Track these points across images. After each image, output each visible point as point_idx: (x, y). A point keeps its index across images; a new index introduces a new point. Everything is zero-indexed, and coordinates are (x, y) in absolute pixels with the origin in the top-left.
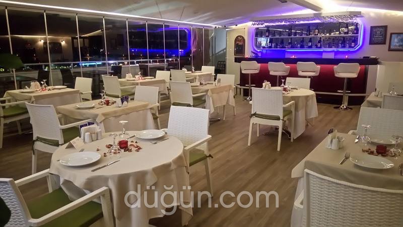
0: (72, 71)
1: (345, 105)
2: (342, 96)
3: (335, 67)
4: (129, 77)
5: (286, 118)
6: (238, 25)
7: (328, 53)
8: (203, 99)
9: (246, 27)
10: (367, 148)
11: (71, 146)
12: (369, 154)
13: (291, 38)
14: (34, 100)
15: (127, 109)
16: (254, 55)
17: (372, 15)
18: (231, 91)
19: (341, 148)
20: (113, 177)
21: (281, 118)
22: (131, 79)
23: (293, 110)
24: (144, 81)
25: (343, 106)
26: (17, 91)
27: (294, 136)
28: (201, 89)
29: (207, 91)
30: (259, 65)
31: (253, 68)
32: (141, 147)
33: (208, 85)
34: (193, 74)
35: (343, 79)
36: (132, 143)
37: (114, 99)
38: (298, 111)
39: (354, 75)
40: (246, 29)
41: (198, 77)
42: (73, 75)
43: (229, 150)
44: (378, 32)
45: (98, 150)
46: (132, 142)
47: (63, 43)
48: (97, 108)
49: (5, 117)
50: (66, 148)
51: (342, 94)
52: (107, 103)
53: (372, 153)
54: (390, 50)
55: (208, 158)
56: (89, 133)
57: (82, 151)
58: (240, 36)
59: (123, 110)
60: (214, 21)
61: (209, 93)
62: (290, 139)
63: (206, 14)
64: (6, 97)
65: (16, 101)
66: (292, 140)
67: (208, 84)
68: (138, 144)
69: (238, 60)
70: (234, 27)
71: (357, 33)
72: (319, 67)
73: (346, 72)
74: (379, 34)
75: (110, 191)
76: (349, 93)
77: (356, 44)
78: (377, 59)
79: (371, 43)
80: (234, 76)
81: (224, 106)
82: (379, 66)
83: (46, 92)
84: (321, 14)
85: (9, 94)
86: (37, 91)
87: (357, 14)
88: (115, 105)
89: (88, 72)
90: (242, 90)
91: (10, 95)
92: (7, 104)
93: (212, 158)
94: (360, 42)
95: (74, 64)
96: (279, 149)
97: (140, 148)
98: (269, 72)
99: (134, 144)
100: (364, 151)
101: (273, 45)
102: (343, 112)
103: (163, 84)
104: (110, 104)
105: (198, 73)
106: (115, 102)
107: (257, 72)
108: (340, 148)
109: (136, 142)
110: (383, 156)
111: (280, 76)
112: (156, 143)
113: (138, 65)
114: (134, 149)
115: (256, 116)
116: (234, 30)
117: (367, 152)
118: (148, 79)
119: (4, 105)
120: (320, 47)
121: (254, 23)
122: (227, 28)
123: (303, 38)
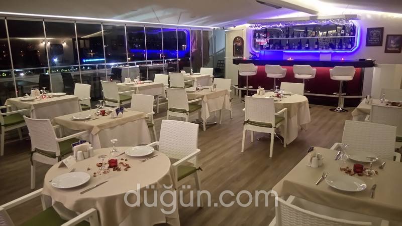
0: (73, 74)
1: (340, 107)
2: (338, 98)
3: (331, 70)
4: (127, 81)
5: (278, 125)
6: (237, 27)
7: (326, 55)
8: (199, 104)
9: (244, 29)
10: (345, 167)
11: (63, 166)
12: (347, 173)
13: (289, 40)
14: (34, 108)
15: (123, 120)
16: (252, 56)
17: (369, 17)
18: (227, 95)
19: (321, 167)
20: (100, 199)
21: (274, 125)
22: (129, 84)
23: (285, 116)
24: (142, 85)
25: (339, 109)
26: (17, 99)
27: (287, 142)
28: (196, 95)
29: (203, 97)
30: (257, 67)
31: (250, 70)
32: (130, 165)
33: (204, 90)
34: (192, 76)
35: (339, 81)
36: (122, 161)
37: (110, 109)
38: (291, 118)
39: (350, 78)
40: (245, 31)
41: (196, 80)
42: (73, 78)
43: (222, 157)
44: (374, 34)
45: (89, 169)
46: (122, 159)
47: (64, 45)
48: (94, 118)
49: (6, 126)
50: (59, 167)
51: (338, 96)
52: (103, 113)
53: (349, 172)
54: (386, 51)
55: (197, 171)
56: (81, 152)
57: (73, 171)
58: (239, 37)
59: (118, 121)
60: (211, 24)
61: (205, 99)
62: (283, 144)
63: (203, 18)
64: (6, 105)
65: (17, 110)
66: (285, 146)
67: (204, 88)
68: (127, 163)
69: (236, 62)
70: (232, 28)
71: (354, 35)
72: (315, 69)
73: (342, 75)
74: (375, 36)
75: (98, 212)
76: (345, 95)
77: (353, 45)
78: (373, 61)
79: (368, 44)
80: (230, 80)
81: (220, 110)
82: (374, 68)
83: (46, 100)
84: (317, 17)
85: (9, 101)
86: (37, 99)
87: (354, 17)
88: (110, 116)
89: (89, 75)
90: (240, 92)
91: (11, 102)
92: (8, 113)
93: (202, 170)
94: (357, 43)
95: (75, 68)
96: (271, 156)
97: (129, 167)
98: (266, 74)
99: (124, 161)
100: (341, 169)
101: (271, 46)
102: (339, 115)
103: (161, 88)
104: (106, 114)
105: (196, 75)
106: (111, 112)
107: (254, 74)
108: (319, 166)
109: (126, 160)
110: (359, 175)
111: (277, 79)
112: (144, 161)
113: (138, 66)
114: (122, 168)
115: (249, 124)
116: (232, 31)
117: (344, 170)
118: (147, 83)
119: (4, 114)
120: (317, 49)
121: (251, 25)
122: (226, 29)
123: (301, 39)
